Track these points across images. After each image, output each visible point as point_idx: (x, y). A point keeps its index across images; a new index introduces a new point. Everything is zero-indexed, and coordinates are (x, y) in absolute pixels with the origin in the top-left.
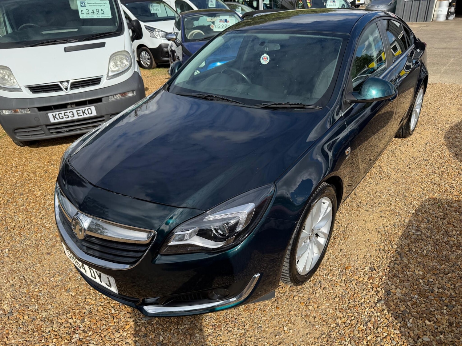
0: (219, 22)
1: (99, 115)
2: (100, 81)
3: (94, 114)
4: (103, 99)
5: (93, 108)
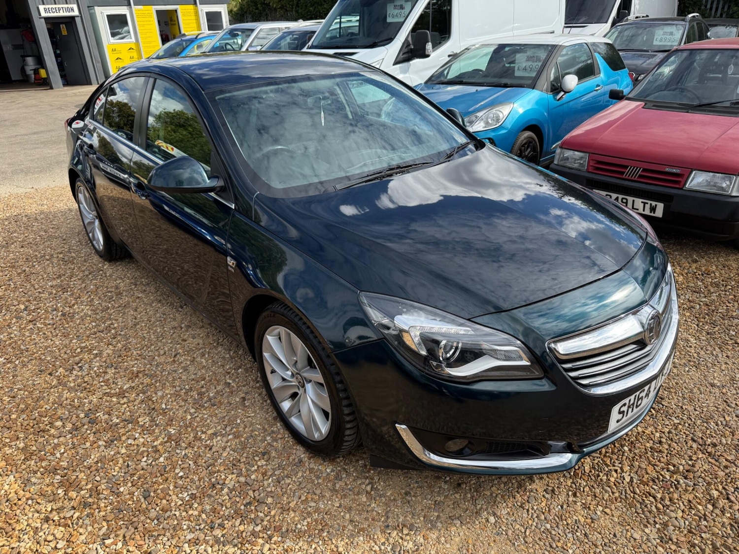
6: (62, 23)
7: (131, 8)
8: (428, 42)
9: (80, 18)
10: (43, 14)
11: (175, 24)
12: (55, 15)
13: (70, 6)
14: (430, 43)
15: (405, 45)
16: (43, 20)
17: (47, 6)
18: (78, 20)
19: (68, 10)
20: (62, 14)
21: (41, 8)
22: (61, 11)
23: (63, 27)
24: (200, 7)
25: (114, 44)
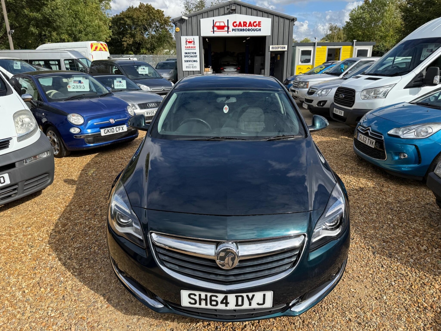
0: (74, 83)
1: (13, 183)
2: (8, 144)
3: (8, 182)
4: (17, 164)
5: (6, 176)
6: (279, 54)
7: (315, 47)
8: (437, 75)
9: (287, 52)
10: (271, 50)
11: (337, 56)
12: (276, 50)
13: (284, 46)
14: (438, 76)
15: (419, 76)
16: (270, 53)
17: (273, 46)
18: (286, 53)
19: (283, 48)
20: (279, 50)
21: (271, 47)
22: (279, 48)
23: (279, 56)
24: (355, 47)
25: (300, 65)
